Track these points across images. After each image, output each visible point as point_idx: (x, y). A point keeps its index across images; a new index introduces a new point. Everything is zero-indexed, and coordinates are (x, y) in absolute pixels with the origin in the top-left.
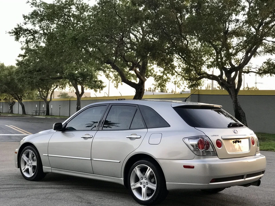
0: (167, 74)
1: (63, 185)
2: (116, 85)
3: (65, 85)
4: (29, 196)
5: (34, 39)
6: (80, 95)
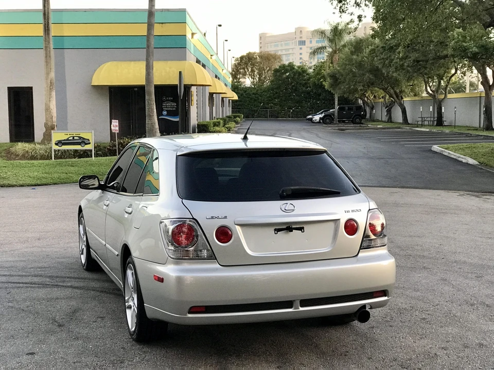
6: (490, 86)
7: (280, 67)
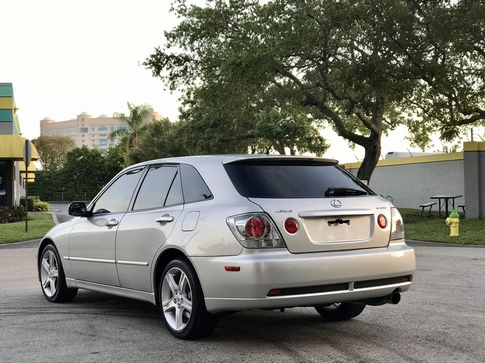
2: (351, 144)
7: (74, 150)
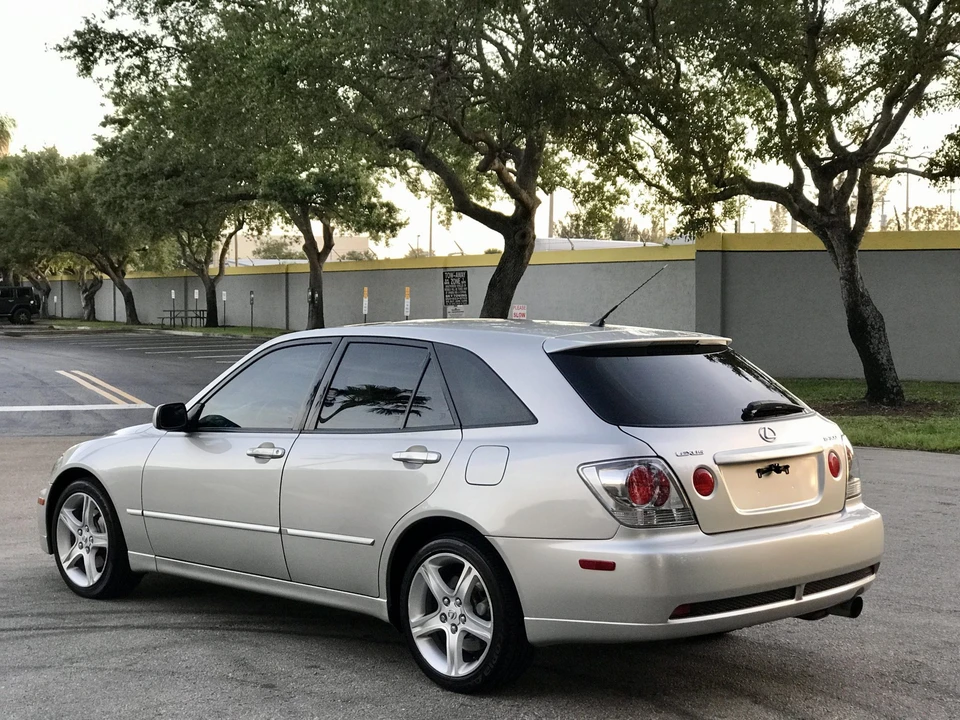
0: (617, 178)
1: (196, 613)
2: (443, 218)
3: (268, 219)
4: (71, 660)
5: (144, 69)
6: (319, 254)
